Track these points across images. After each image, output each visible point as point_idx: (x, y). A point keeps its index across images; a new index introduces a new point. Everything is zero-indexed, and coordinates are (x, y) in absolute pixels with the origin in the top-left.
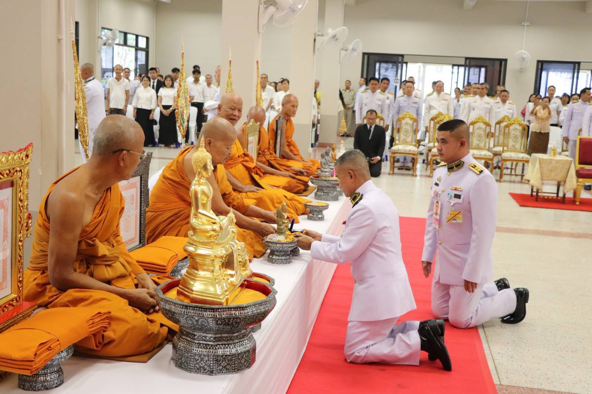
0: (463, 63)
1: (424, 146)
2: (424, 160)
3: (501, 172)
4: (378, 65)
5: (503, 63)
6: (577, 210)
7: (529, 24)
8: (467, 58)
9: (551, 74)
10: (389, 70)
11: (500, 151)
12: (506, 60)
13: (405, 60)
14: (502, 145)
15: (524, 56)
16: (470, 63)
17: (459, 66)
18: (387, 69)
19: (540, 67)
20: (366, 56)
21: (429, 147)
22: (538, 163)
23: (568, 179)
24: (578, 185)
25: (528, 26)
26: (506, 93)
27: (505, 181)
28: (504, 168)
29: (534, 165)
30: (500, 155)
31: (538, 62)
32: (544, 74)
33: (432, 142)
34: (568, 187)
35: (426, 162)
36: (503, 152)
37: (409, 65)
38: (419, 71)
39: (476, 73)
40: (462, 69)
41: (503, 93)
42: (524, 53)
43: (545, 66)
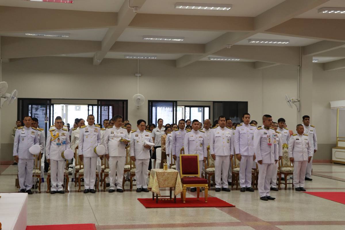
0: (96, 103)
1: (72, 168)
2: (73, 179)
3: (131, 183)
4: (30, 106)
5: (125, 102)
6: (184, 207)
7: (141, 75)
8: (98, 100)
9: (158, 108)
10: (39, 110)
11: (129, 168)
12: (127, 101)
13: (52, 102)
14: (130, 163)
15: (139, 97)
16: (101, 103)
17: (93, 105)
18: (37, 109)
19: (150, 104)
20: (21, 101)
21: (76, 169)
22: (155, 175)
23: (177, 186)
24: (183, 189)
25: (139, 76)
26: (129, 125)
27: (134, 190)
28: (133, 180)
29: (153, 177)
30: (129, 171)
31: (149, 101)
32: (154, 108)
33: (78, 165)
34: (177, 191)
35: (74, 180)
36: (131, 169)
37: (55, 105)
38: (63, 110)
39: (105, 109)
40: (95, 108)
41: (127, 125)
42: (139, 95)
43: (154, 104)
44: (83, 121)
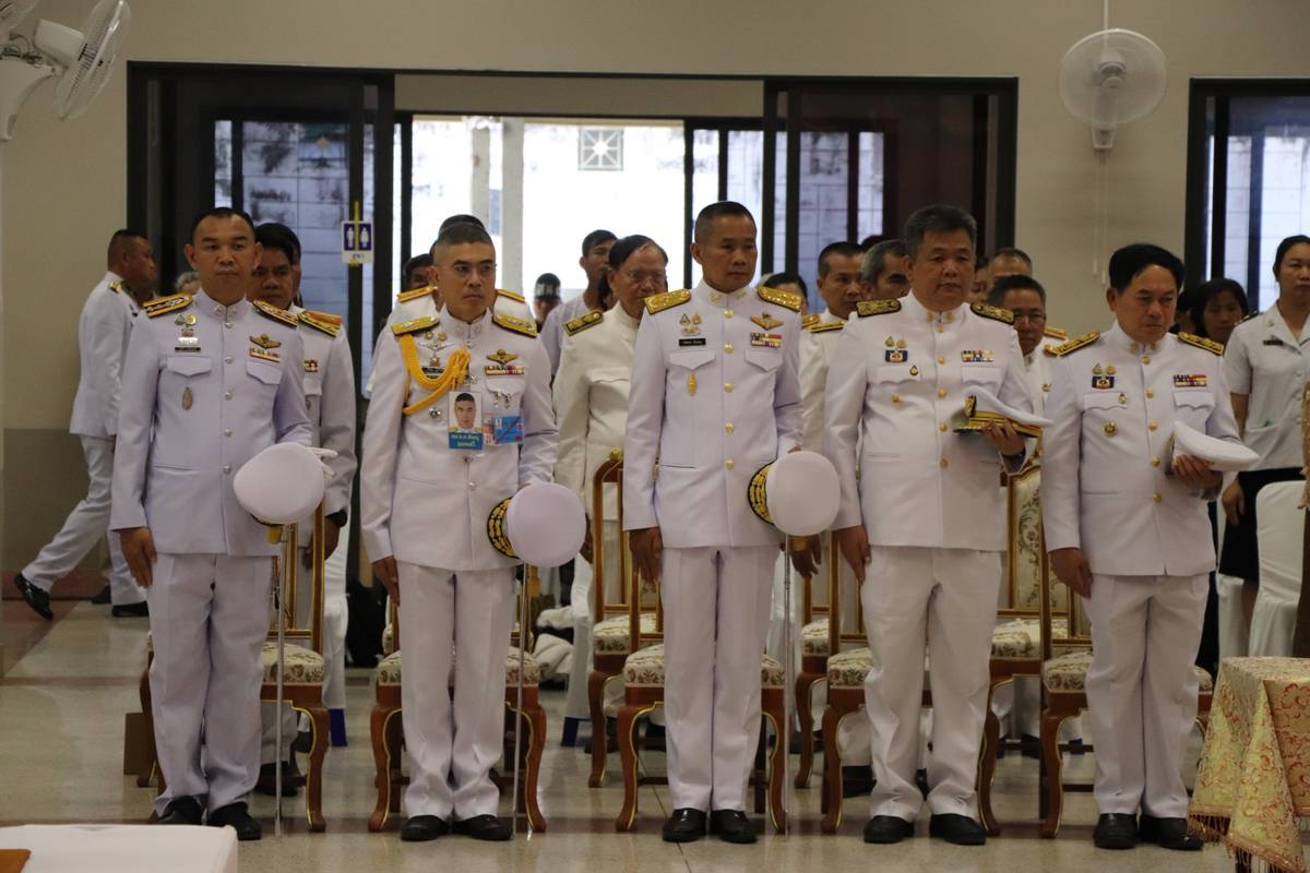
0: (756, 109)
1: (567, 634)
2: (571, 726)
3: (1049, 771)
4: (224, 129)
5: (993, 102)
8: (772, 84)
9: (1272, 145)
10: (291, 162)
11: (1028, 647)
12: (1008, 87)
13: (401, 103)
14: (1037, 604)
15: (1110, 58)
16: (793, 106)
17: (725, 126)
18: (274, 156)
19: (1211, 115)
20: (153, 88)
21: (600, 643)
22: (1262, 712)
26: (1026, 293)
27: (1075, 831)
28: (1063, 748)
29: (1240, 724)
30: (1035, 668)
31: (1199, 88)
32: (1237, 150)
33: (616, 611)
35: (584, 731)
36: (1047, 656)
37: (418, 126)
38: (480, 161)
40: (747, 148)
41: (1011, 293)
42: (1115, 41)
43: (1237, 110)
44: (653, 252)
